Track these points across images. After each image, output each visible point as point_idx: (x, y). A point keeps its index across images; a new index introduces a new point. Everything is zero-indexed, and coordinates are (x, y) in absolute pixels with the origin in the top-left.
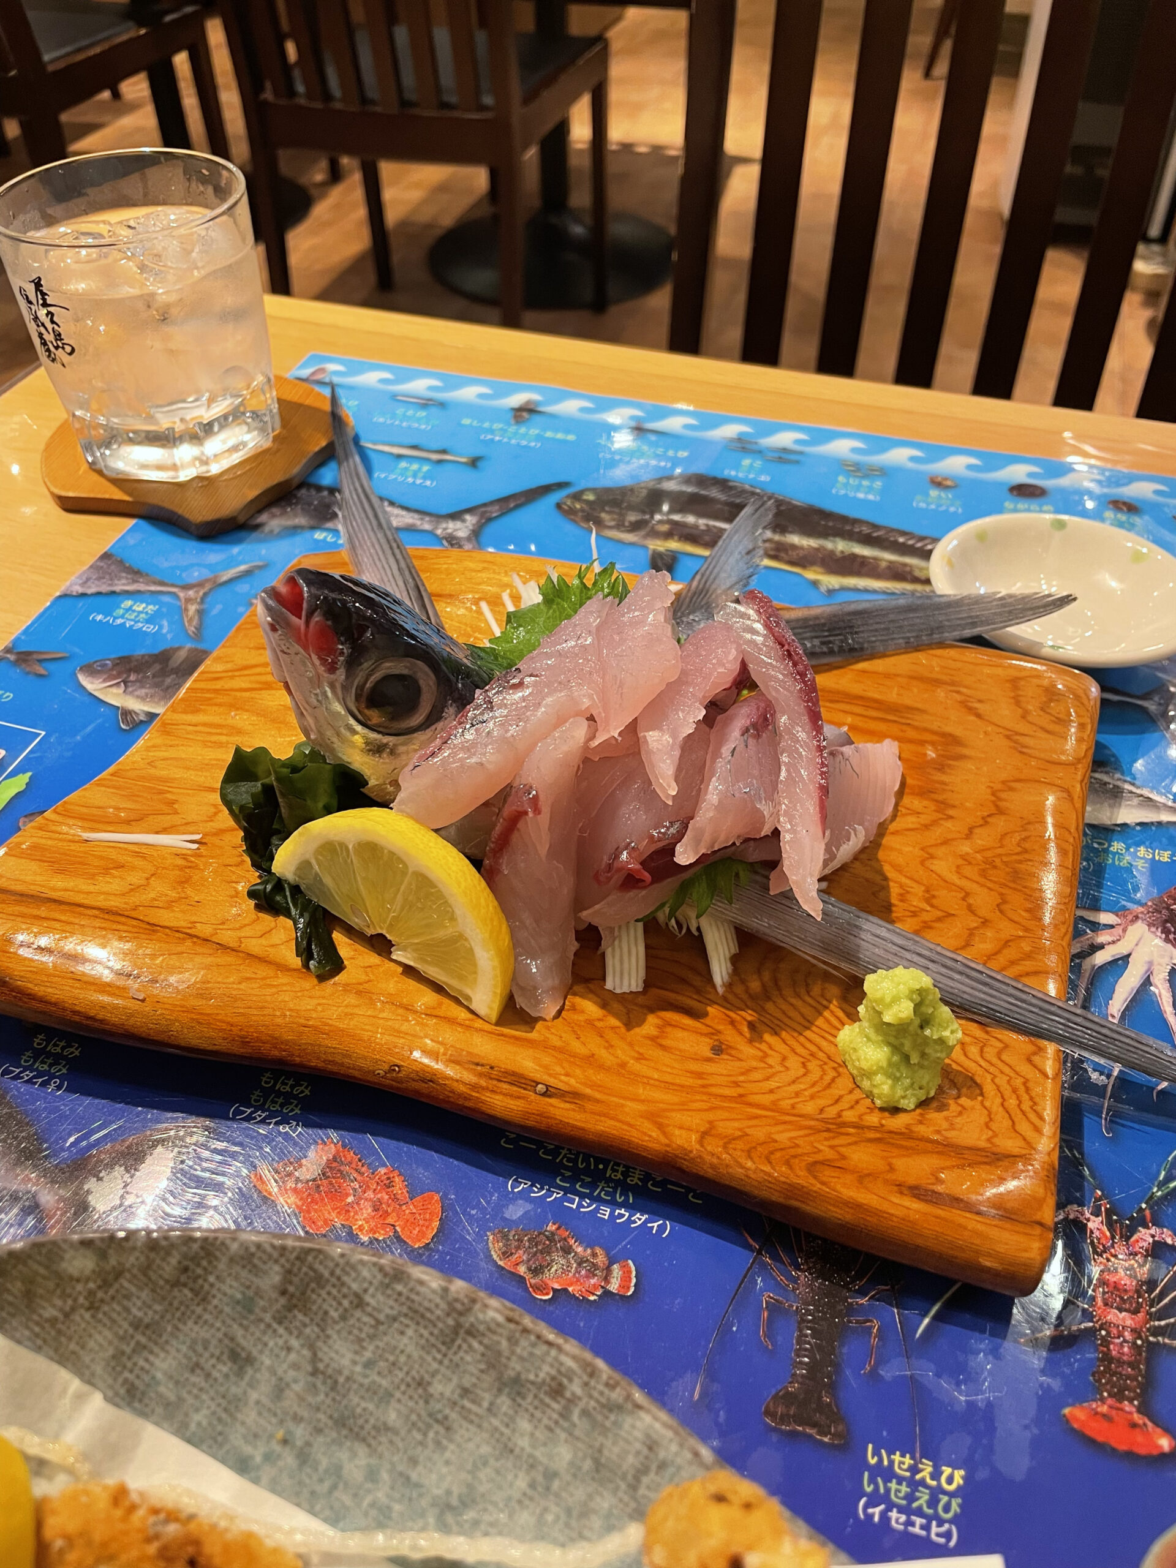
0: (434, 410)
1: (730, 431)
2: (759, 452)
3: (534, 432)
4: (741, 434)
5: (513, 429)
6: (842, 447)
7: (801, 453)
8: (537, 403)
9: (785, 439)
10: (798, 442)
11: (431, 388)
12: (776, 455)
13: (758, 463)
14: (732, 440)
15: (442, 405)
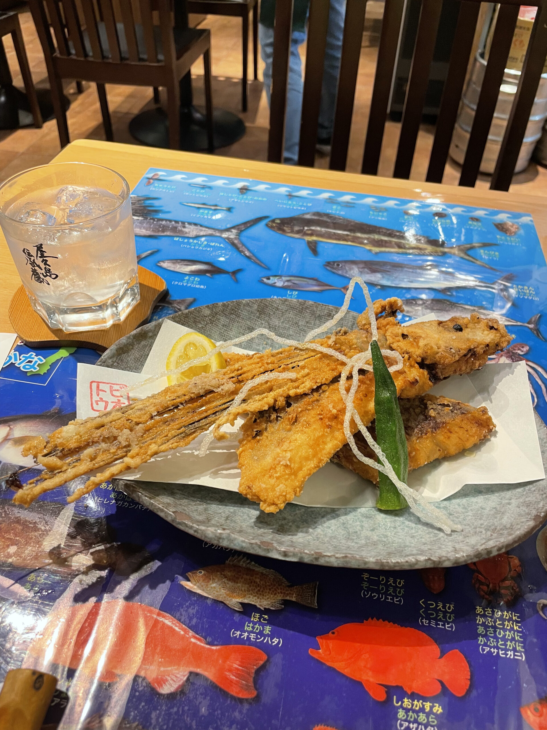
0: (207, 190)
1: (326, 195)
2: (338, 203)
3: (249, 197)
4: (330, 196)
5: (241, 196)
6: (369, 201)
7: (354, 203)
8: (248, 186)
9: (347, 198)
10: (352, 199)
11: (203, 181)
12: (344, 204)
13: (339, 208)
14: (327, 199)
15: (210, 188)
